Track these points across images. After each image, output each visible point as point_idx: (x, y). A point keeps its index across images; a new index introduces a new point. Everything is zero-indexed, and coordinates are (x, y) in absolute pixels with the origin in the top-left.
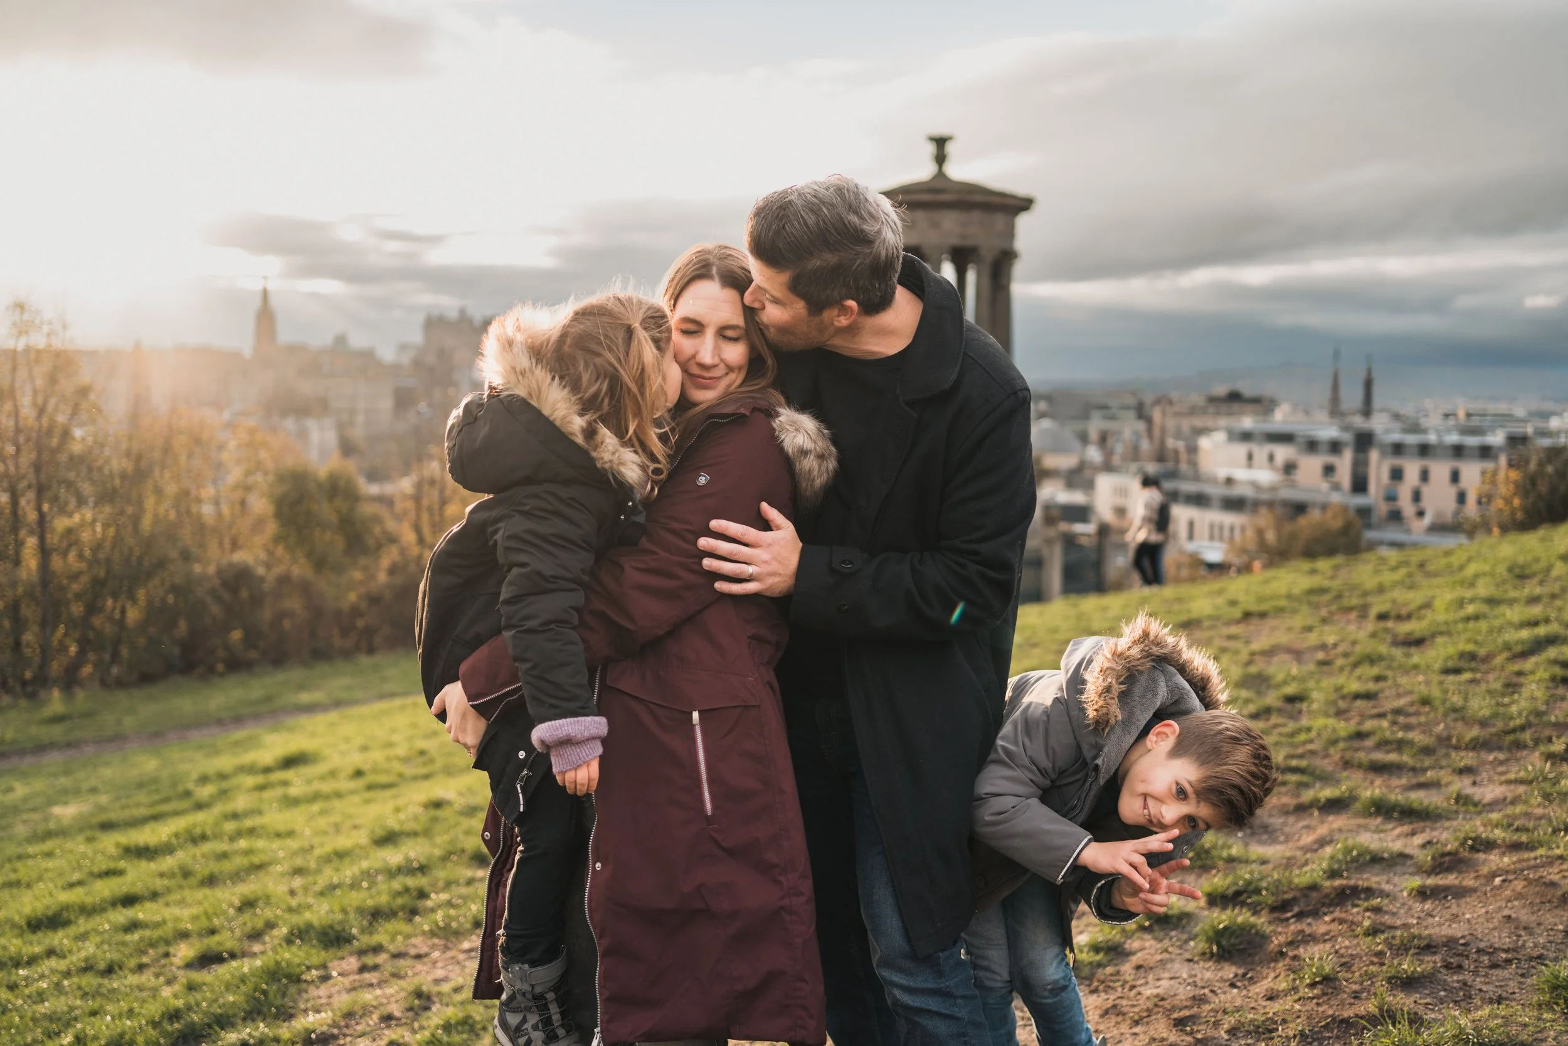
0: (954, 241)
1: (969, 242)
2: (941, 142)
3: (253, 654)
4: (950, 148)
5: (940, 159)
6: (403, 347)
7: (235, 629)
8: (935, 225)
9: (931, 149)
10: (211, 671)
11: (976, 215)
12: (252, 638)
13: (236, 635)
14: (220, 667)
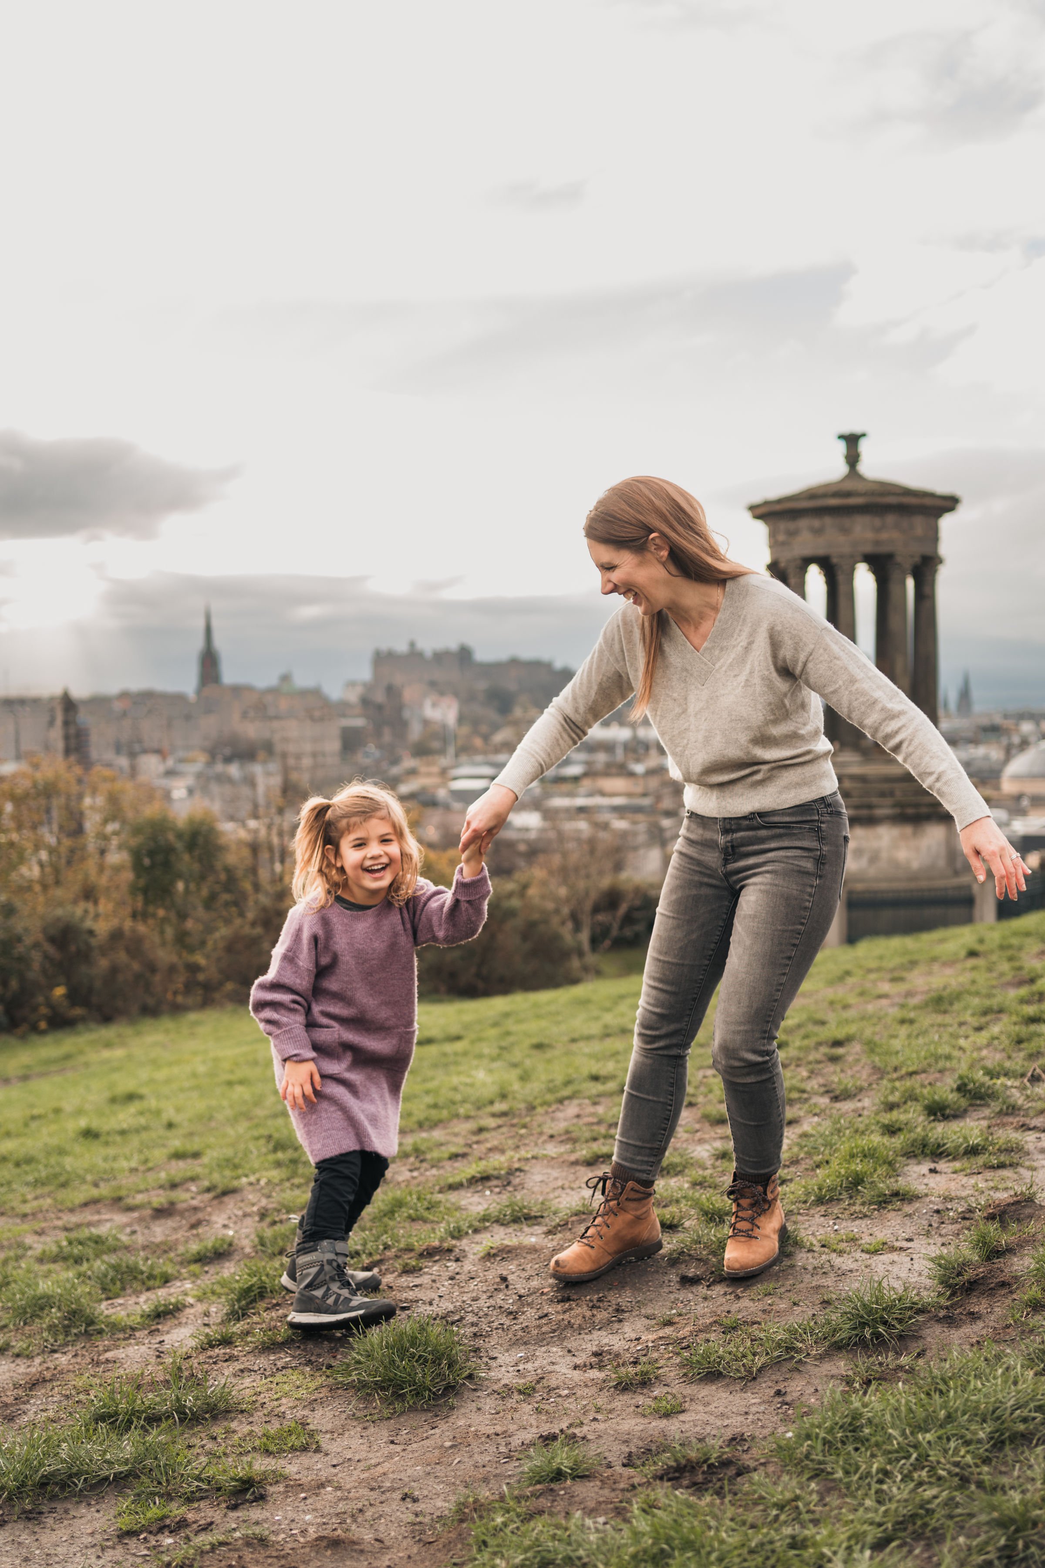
0: (868, 549)
1: (884, 549)
2: (852, 441)
3: (78, 1011)
4: (864, 446)
5: (853, 459)
6: (351, 684)
7: (58, 985)
8: (845, 531)
9: (841, 448)
10: (34, 1029)
11: (890, 519)
12: (75, 996)
13: (60, 991)
14: (43, 1025)
